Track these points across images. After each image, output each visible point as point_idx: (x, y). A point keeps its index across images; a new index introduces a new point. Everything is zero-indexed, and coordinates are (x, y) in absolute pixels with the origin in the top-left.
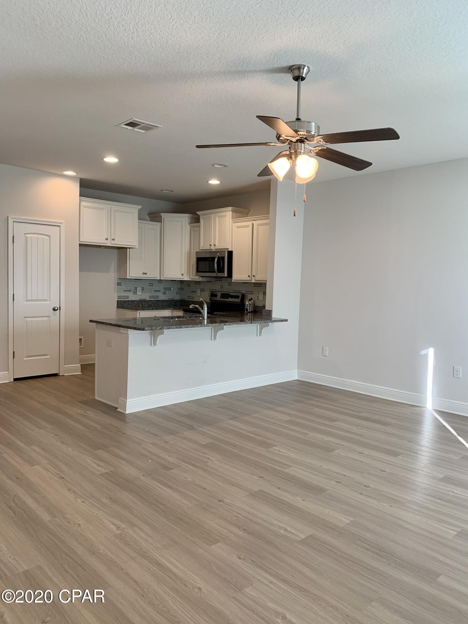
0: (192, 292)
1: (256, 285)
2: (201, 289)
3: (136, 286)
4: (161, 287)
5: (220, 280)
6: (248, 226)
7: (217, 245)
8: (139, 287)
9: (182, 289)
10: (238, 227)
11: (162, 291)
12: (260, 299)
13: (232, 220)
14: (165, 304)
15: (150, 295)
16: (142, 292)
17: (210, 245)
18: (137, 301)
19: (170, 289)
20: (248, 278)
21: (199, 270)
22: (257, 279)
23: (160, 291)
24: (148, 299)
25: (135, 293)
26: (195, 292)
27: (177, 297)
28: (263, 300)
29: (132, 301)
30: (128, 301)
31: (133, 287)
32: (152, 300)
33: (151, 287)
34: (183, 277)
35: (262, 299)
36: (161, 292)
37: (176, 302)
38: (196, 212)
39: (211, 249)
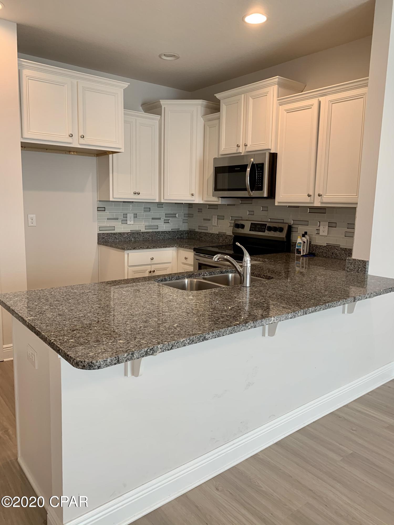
0: (204, 219)
1: (313, 211)
2: (218, 216)
3: (125, 212)
4: (162, 213)
5: (250, 202)
6: (309, 107)
7: (249, 146)
8: (129, 213)
9: (190, 216)
10: (289, 111)
11: (163, 218)
12: (321, 233)
13: (278, 100)
14: (168, 236)
15: (147, 224)
16: (134, 221)
17: (238, 146)
18: (127, 233)
19: (174, 216)
20: (308, 200)
21: (218, 188)
22: (325, 201)
23: (160, 219)
24: (143, 230)
25: (125, 221)
26: (209, 220)
27: (184, 227)
28: (327, 236)
29: (120, 233)
30: (114, 234)
31: (121, 213)
32: (149, 232)
33: (148, 213)
34: (193, 198)
35: (326, 234)
36: (162, 220)
37: (182, 234)
38: (215, 95)
39: (238, 151)
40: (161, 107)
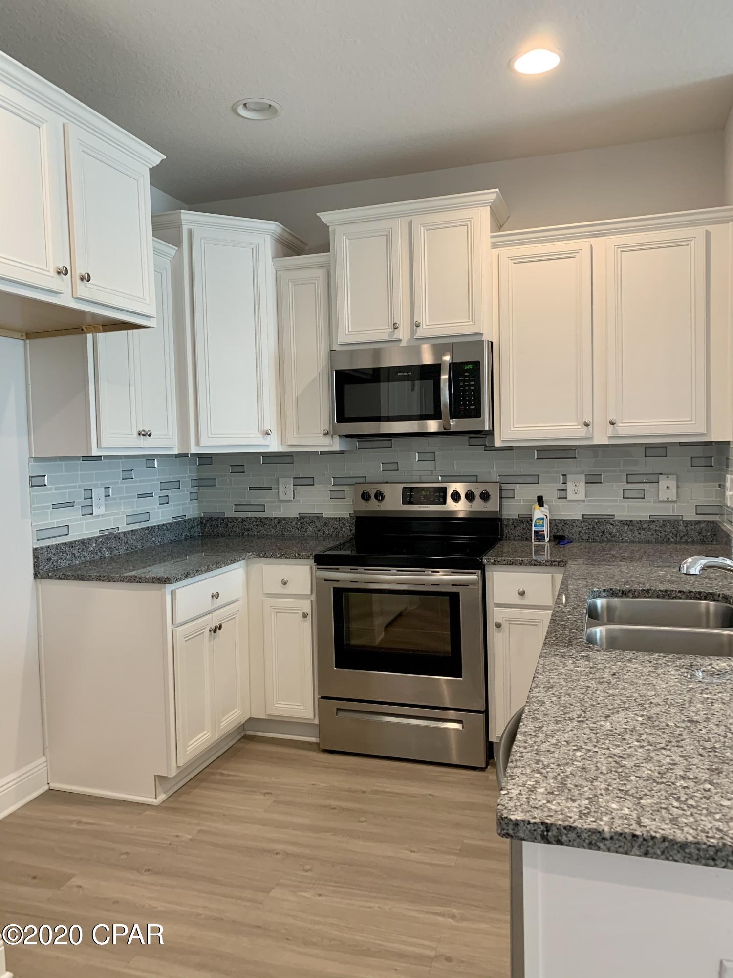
0: (251, 489)
1: (548, 454)
2: (293, 478)
3: (88, 484)
4: (152, 481)
5: (386, 443)
6: (570, 255)
7: (423, 326)
8: (96, 486)
11: (158, 493)
12: (570, 496)
13: (492, 237)
14: (169, 536)
15: (130, 511)
16: (106, 506)
17: (395, 326)
18: (96, 539)
19: (175, 485)
20: (582, 432)
22: (622, 432)
23: (151, 495)
24: (124, 528)
25: (88, 509)
26: (270, 489)
27: (192, 511)
28: (584, 501)
29: (82, 542)
30: (71, 545)
31: (80, 487)
32: (136, 530)
33: (128, 484)
34: (268, 440)
35: (581, 496)
36: (156, 497)
37: (192, 527)
38: (317, 214)
40: (179, 227)
